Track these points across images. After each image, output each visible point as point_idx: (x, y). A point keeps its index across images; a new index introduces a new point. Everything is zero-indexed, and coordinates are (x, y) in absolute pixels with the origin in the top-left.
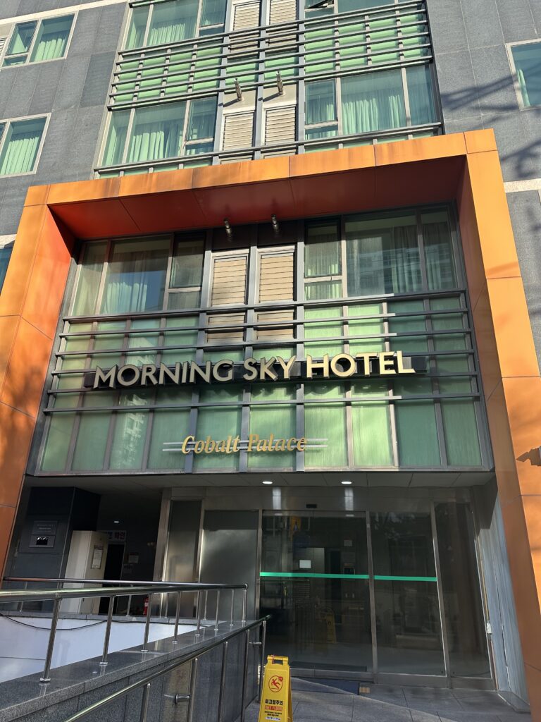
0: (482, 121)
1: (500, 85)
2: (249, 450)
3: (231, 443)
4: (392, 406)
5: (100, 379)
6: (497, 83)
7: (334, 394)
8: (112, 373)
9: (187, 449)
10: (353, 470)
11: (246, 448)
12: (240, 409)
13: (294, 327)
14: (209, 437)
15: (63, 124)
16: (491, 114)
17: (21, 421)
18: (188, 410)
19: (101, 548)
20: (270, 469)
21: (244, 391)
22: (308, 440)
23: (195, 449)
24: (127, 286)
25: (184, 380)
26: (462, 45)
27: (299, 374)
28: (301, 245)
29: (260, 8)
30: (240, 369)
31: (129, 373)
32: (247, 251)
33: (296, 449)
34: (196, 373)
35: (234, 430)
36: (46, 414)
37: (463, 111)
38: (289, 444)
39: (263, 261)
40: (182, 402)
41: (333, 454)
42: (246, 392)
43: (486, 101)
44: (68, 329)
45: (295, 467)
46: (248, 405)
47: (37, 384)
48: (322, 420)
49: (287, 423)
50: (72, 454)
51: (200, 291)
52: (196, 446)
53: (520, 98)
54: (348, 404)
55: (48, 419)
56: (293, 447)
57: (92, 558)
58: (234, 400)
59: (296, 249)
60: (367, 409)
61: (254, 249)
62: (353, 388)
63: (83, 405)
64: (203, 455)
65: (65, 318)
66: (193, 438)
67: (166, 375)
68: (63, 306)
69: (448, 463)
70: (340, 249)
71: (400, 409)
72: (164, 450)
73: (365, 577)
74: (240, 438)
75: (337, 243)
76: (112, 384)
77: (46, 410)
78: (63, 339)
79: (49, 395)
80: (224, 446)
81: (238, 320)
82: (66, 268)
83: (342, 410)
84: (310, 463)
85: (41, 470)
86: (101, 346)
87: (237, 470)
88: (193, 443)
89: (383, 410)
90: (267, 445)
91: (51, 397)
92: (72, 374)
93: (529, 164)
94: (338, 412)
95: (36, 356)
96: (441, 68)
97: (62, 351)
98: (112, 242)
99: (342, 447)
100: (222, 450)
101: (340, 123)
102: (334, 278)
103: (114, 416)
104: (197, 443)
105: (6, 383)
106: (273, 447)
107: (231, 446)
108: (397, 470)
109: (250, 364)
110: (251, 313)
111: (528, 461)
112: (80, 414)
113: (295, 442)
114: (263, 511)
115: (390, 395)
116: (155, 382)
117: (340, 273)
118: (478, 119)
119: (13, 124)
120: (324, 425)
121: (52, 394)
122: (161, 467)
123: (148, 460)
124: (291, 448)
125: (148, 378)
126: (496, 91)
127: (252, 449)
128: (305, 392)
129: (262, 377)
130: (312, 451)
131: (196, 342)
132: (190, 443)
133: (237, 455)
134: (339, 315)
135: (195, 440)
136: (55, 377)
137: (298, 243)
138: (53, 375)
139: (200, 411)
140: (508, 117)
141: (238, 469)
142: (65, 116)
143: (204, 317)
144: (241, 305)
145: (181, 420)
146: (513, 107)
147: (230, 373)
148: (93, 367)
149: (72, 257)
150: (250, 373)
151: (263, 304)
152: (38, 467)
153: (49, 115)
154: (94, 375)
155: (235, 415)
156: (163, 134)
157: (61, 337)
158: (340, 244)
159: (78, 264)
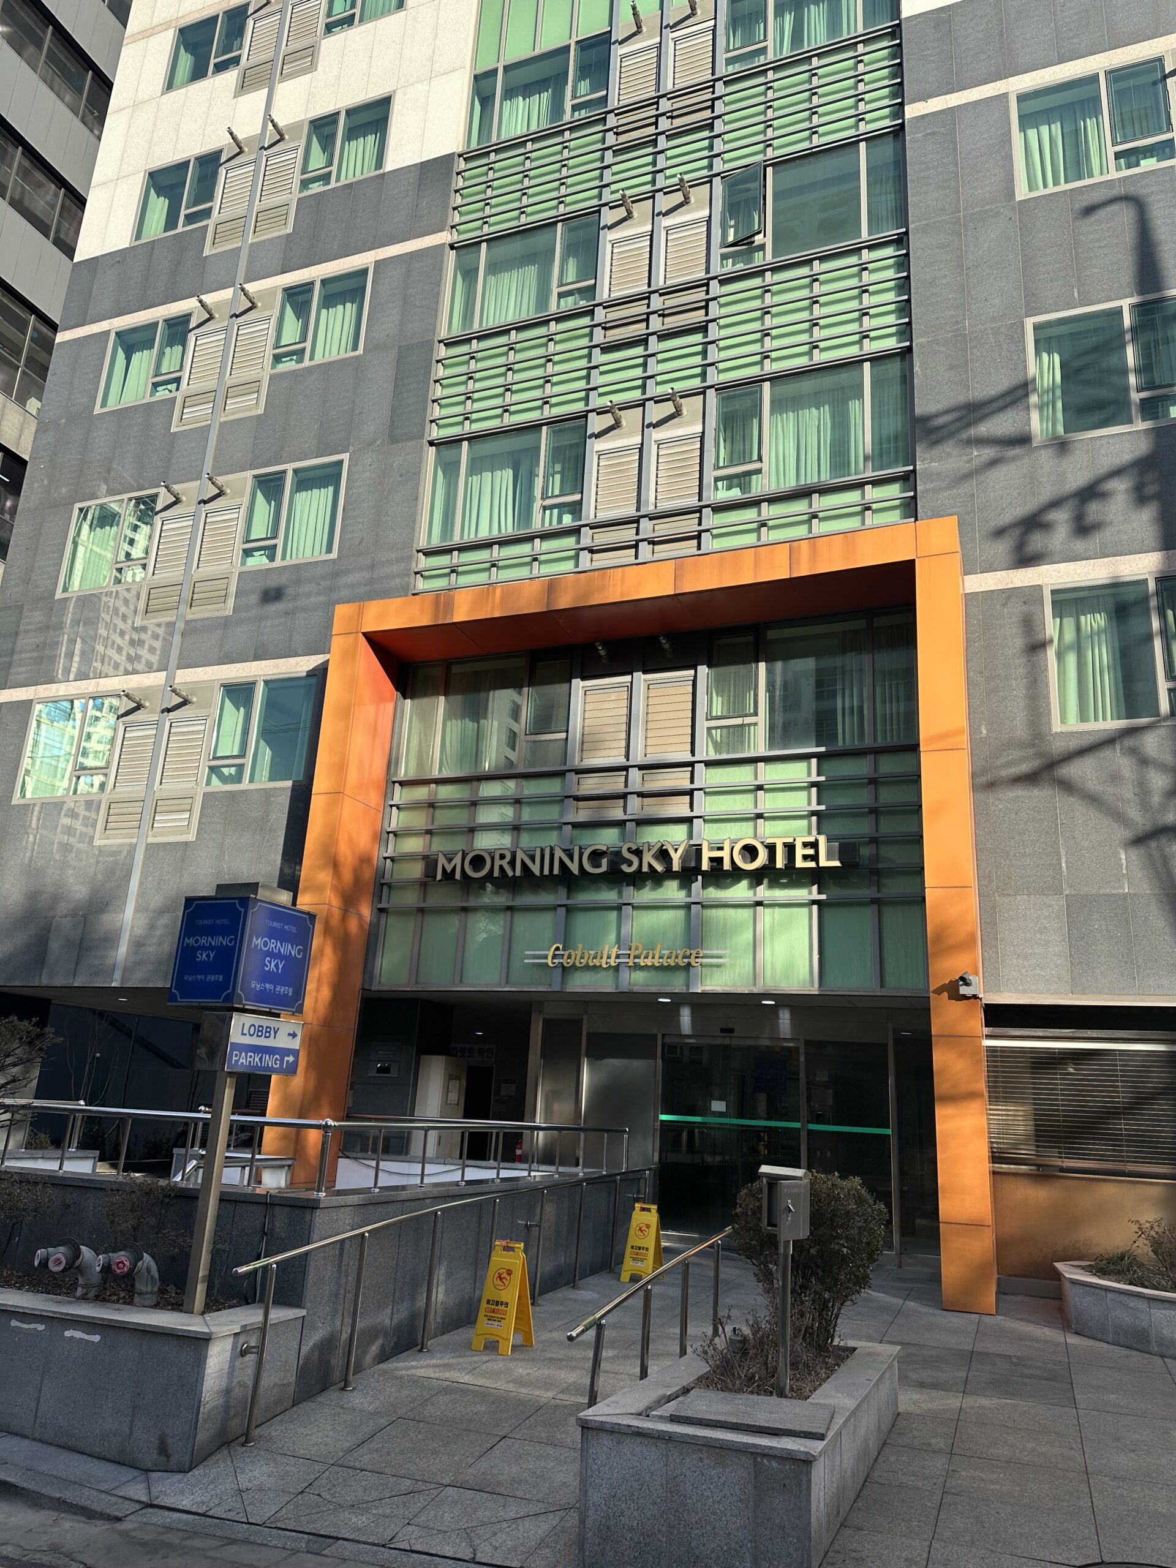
0: (974, 464)
1: (1008, 399)
2: (631, 964)
3: (609, 951)
4: (815, 908)
5: (444, 869)
6: (1003, 395)
7: (741, 891)
8: (458, 860)
9: (554, 961)
10: (761, 991)
11: (627, 960)
12: (619, 908)
13: (690, 793)
14: (580, 946)
15: (368, 474)
16: (988, 453)
17: (353, 925)
18: (554, 908)
19: (458, 1078)
20: (658, 988)
21: (625, 884)
22: (705, 952)
23: (564, 961)
24: (471, 723)
25: (546, 872)
26: (957, 322)
27: (693, 864)
28: (703, 670)
29: (651, 246)
30: (616, 858)
31: (478, 861)
32: (628, 678)
33: (689, 964)
34: (561, 861)
35: (613, 937)
36: (381, 910)
37: (948, 447)
38: (680, 957)
39: (652, 693)
40: (546, 898)
41: (737, 970)
42: (628, 885)
43: (984, 429)
44: (400, 795)
45: (688, 986)
46: (629, 904)
47: (368, 874)
48: (725, 925)
49: (680, 928)
50: (416, 962)
51: (567, 739)
52: (565, 957)
53: (1037, 424)
54: (759, 904)
55: (383, 916)
56: (686, 960)
57: (447, 1091)
58: (609, 896)
59: (695, 676)
60: (783, 910)
61: (639, 676)
62: (766, 881)
63: (424, 901)
64: (574, 967)
65: (395, 779)
66: (561, 947)
67: (524, 864)
68: (392, 763)
69: (882, 986)
70: (757, 675)
71: (826, 911)
72: (526, 961)
73: (797, 1125)
74: (619, 948)
75: (754, 665)
76: (458, 876)
77: (380, 906)
78: (394, 808)
79: (382, 886)
80: (599, 957)
81: (615, 783)
82: (390, 706)
83: (751, 910)
84: (708, 982)
85: (380, 982)
86: (444, 818)
87: (617, 989)
88: (562, 953)
89: (805, 911)
90: (653, 958)
91: (385, 888)
92: (409, 857)
93: (1037, 541)
94: (746, 913)
95: (364, 840)
96: (920, 367)
97: (393, 826)
98: (448, 664)
99: (749, 961)
100: (597, 962)
101: (764, 466)
102: (747, 720)
103: (463, 914)
104: (566, 953)
105: (334, 882)
106: (661, 960)
107: (609, 957)
108: (817, 993)
109: (629, 850)
110: (634, 774)
111: (945, 994)
112: (421, 911)
113: (688, 954)
114: (663, 1036)
115: (813, 893)
116: (510, 873)
117: (756, 714)
118: (970, 461)
119: (295, 471)
120: (727, 931)
121: (385, 884)
122: (522, 984)
123: (508, 972)
124: (682, 962)
125: (501, 867)
126: (1001, 409)
127: (634, 963)
128: (704, 887)
129: (645, 869)
130: (711, 966)
131: (561, 814)
132: (557, 952)
133: (616, 969)
134: (753, 777)
135: (564, 949)
136: (388, 860)
137: (699, 667)
138: (385, 858)
139: (570, 910)
140: (1014, 459)
141: (617, 987)
142: (370, 460)
143: (572, 776)
144: (621, 760)
145: (545, 923)
146: (1023, 440)
147: (604, 862)
148: (435, 848)
149: (397, 690)
150: (630, 863)
151: (650, 759)
152: (376, 981)
153: (345, 457)
154: (436, 861)
155: (613, 915)
156: (511, 472)
157: (391, 806)
158: (757, 668)
159: (405, 698)
